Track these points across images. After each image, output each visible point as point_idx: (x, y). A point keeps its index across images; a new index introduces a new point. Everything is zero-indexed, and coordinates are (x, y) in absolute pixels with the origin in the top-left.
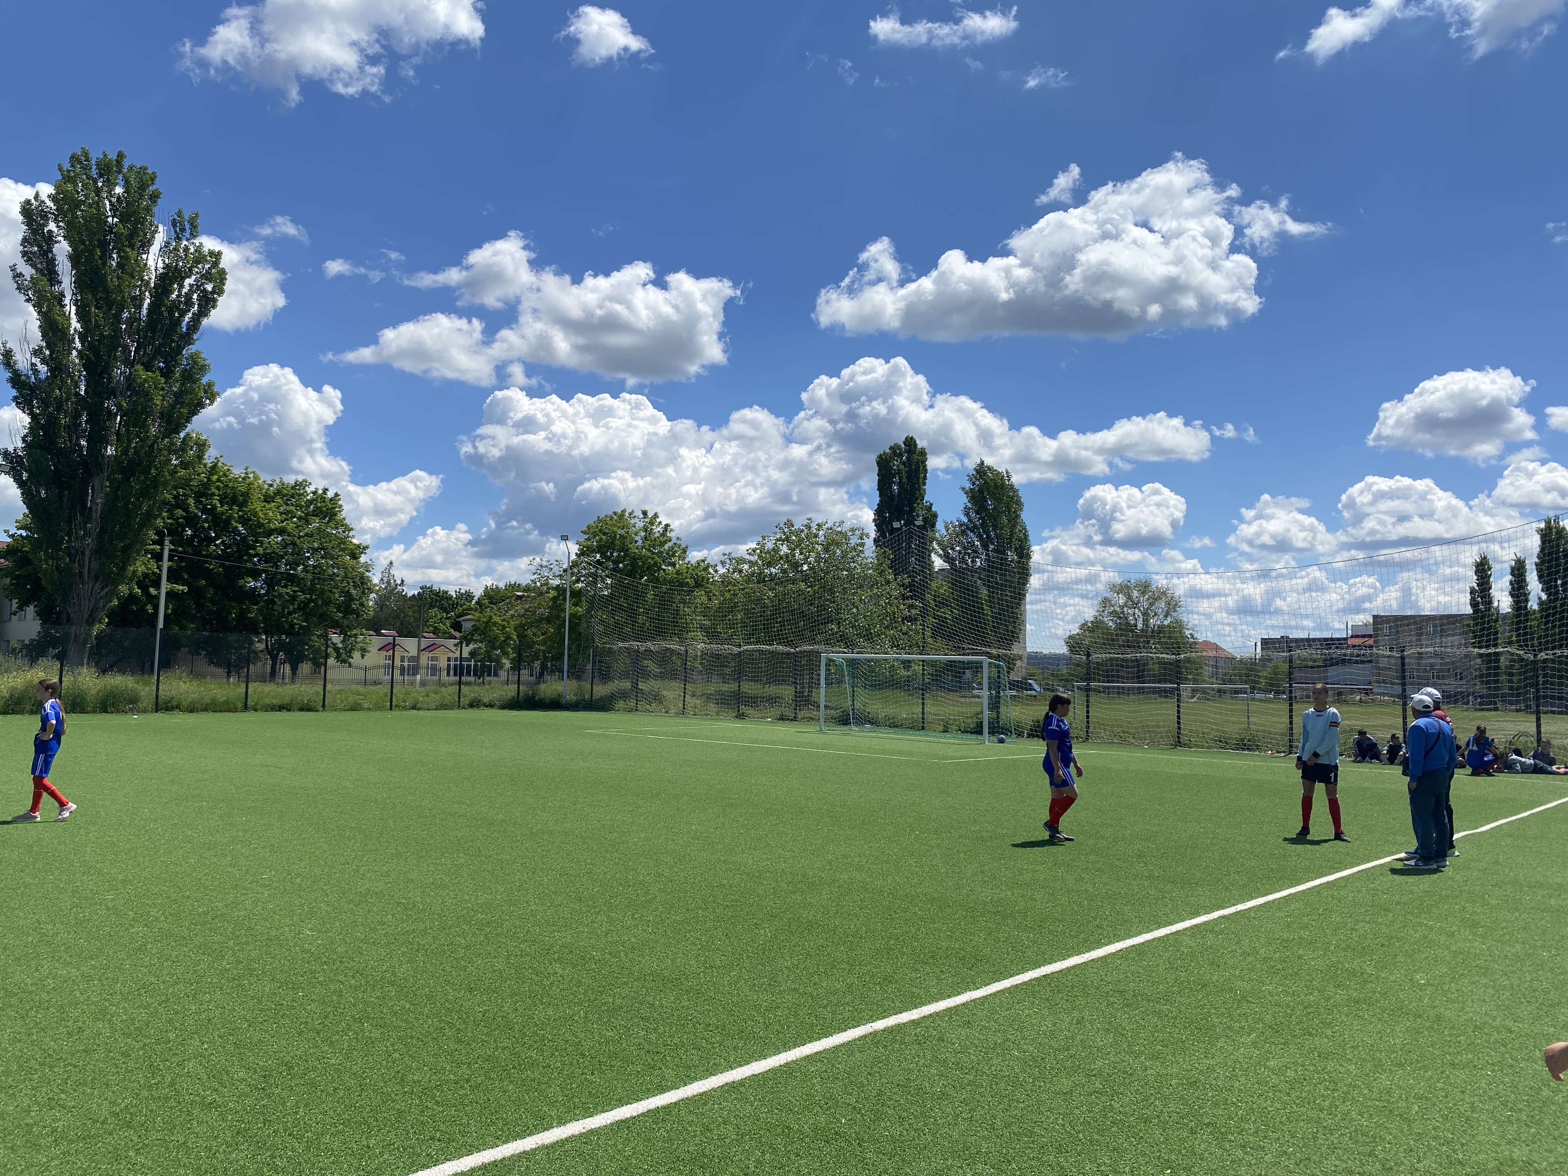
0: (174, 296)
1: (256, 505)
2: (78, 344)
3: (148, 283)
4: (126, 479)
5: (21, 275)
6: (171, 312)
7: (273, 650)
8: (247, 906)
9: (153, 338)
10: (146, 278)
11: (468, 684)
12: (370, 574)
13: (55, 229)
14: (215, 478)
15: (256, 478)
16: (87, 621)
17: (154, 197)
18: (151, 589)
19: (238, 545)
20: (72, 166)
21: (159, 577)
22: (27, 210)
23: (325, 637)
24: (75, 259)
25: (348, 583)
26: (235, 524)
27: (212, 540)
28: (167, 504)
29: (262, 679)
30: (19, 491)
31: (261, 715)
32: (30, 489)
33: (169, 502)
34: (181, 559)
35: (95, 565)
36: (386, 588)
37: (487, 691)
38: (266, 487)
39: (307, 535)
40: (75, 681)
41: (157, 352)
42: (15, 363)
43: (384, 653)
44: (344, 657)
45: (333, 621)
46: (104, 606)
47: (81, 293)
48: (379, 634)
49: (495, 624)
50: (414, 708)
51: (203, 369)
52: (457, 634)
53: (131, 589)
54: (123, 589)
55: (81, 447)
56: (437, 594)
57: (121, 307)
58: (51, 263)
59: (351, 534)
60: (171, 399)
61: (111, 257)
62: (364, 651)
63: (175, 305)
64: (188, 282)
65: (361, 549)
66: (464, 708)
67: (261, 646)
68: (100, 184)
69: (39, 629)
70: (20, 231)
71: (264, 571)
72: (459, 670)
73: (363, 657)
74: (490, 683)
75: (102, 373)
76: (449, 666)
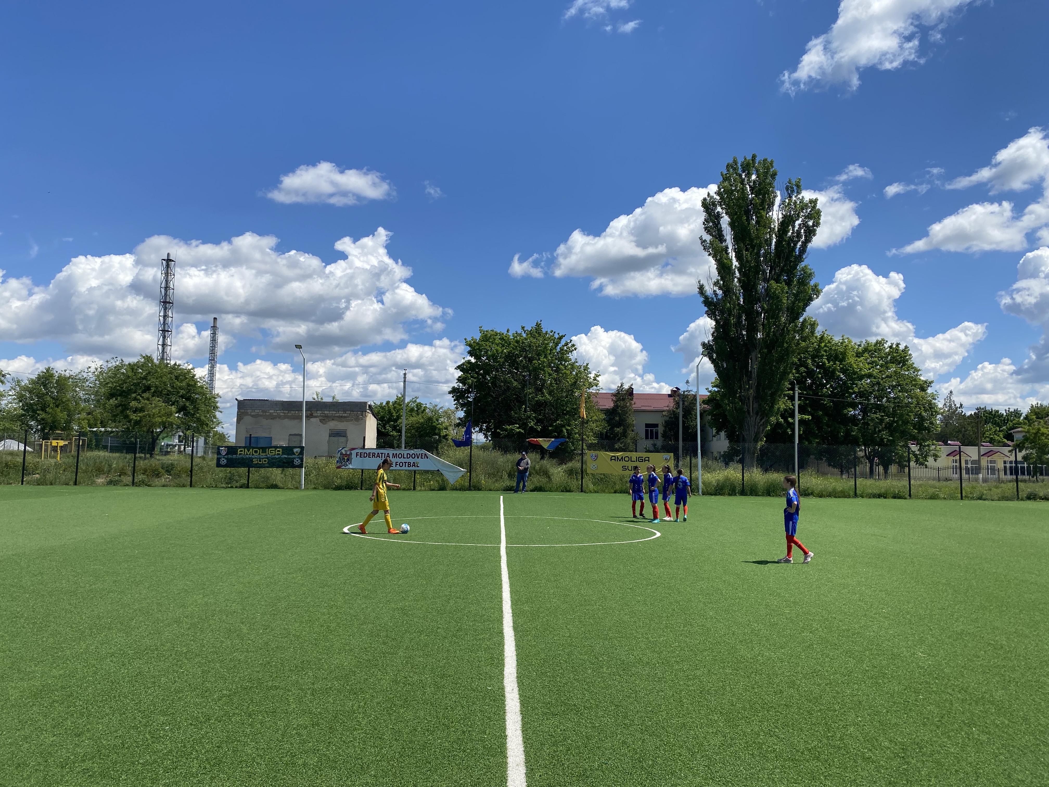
0: (790, 234)
1: (851, 359)
2: (737, 274)
3: (774, 229)
4: (770, 352)
5: (705, 241)
6: (789, 244)
7: (870, 456)
8: (876, 630)
9: (779, 262)
10: (773, 226)
11: (1025, 481)
12: (936, 401)
13: (720, 210)
14: (823, 344)
15: (850, 342)
16: (754, 440)
17: (774, 175)
18: (789, 419)
19: (841, 387)
20: (728, 171)
21: (794, 411)
22: (705, 204)
23: (906, 446)
24: (732, 224)
25: (920, 408)
26: (838, 373)
27: (824, 385)
28: (794, 365)
29: (863, 476)
30: (712, 366)
31: (866, 501)
32: (718, 363)
33: (796, 363)
34: (806, 399)
35: (756, 405)
36: (949, 411)
37: (1041, 487)
38: (857, 347)
39: (887, 377)
40: (751, 476)
41: (782, 271)
42: (706, 291)
43: (951, 458)
44: (921, 461)
45: (911, 435)
46: (763, 430)
47: (737, 244)
48: (946, 444)
49: (1043, 434)
50: (980, 498)
51: (810, 275)
52: (1009, 443)
53: (777, 419)
54: (773, 419)
55: (743, 335)
56: (991, 413)
57: (760, 247)
58: (720, 230)
59: (919, 373)
60: (792, 298)
61: (752, 219)
62: (936, 457)
63: (791, 239)
64: (797, 223)
65: (928, 384)
66: (1022, 500)
67: (861, 454)
68: (743, 177)
69: (728, 445)
70: (702, 216)
71: (860, 403)
72: (1015, 470)
73: (935, 460)
74: (1043, 481)
75: (751, 289)
76: (1005, 467)
